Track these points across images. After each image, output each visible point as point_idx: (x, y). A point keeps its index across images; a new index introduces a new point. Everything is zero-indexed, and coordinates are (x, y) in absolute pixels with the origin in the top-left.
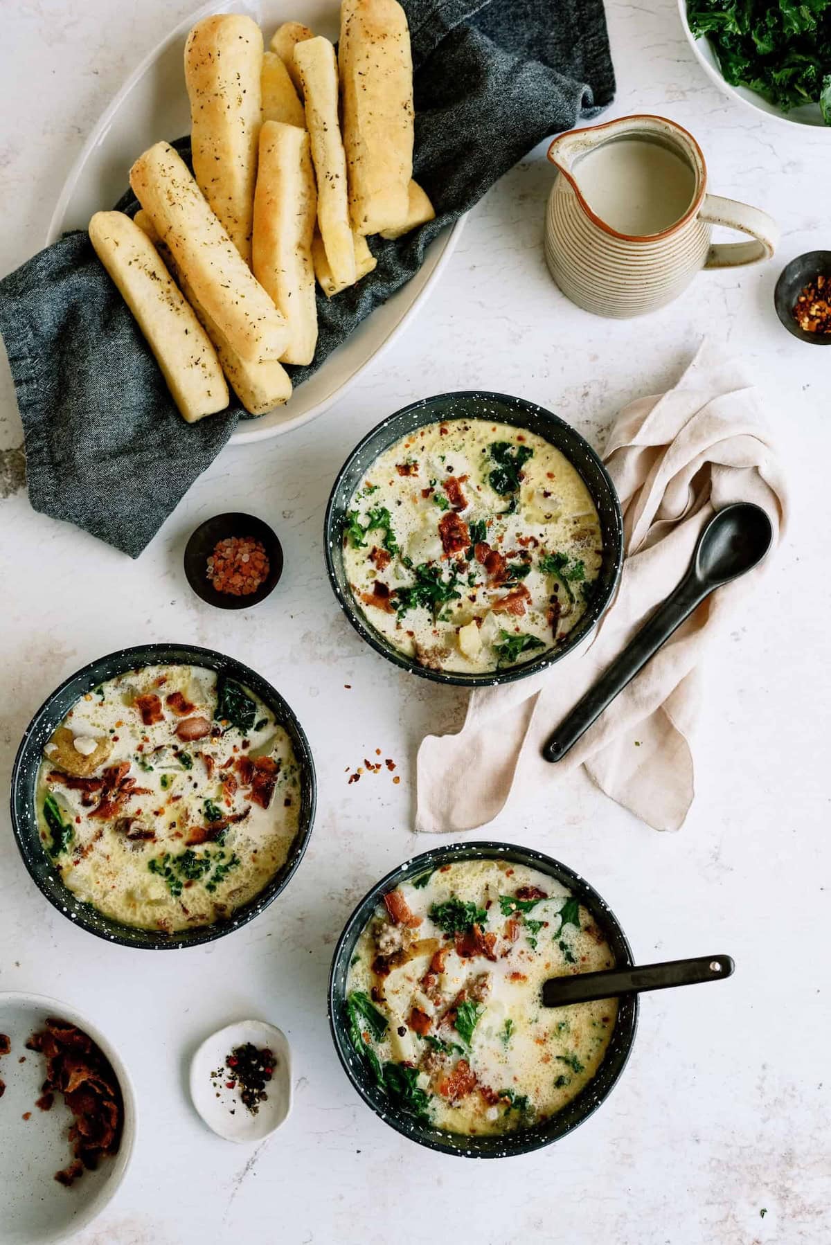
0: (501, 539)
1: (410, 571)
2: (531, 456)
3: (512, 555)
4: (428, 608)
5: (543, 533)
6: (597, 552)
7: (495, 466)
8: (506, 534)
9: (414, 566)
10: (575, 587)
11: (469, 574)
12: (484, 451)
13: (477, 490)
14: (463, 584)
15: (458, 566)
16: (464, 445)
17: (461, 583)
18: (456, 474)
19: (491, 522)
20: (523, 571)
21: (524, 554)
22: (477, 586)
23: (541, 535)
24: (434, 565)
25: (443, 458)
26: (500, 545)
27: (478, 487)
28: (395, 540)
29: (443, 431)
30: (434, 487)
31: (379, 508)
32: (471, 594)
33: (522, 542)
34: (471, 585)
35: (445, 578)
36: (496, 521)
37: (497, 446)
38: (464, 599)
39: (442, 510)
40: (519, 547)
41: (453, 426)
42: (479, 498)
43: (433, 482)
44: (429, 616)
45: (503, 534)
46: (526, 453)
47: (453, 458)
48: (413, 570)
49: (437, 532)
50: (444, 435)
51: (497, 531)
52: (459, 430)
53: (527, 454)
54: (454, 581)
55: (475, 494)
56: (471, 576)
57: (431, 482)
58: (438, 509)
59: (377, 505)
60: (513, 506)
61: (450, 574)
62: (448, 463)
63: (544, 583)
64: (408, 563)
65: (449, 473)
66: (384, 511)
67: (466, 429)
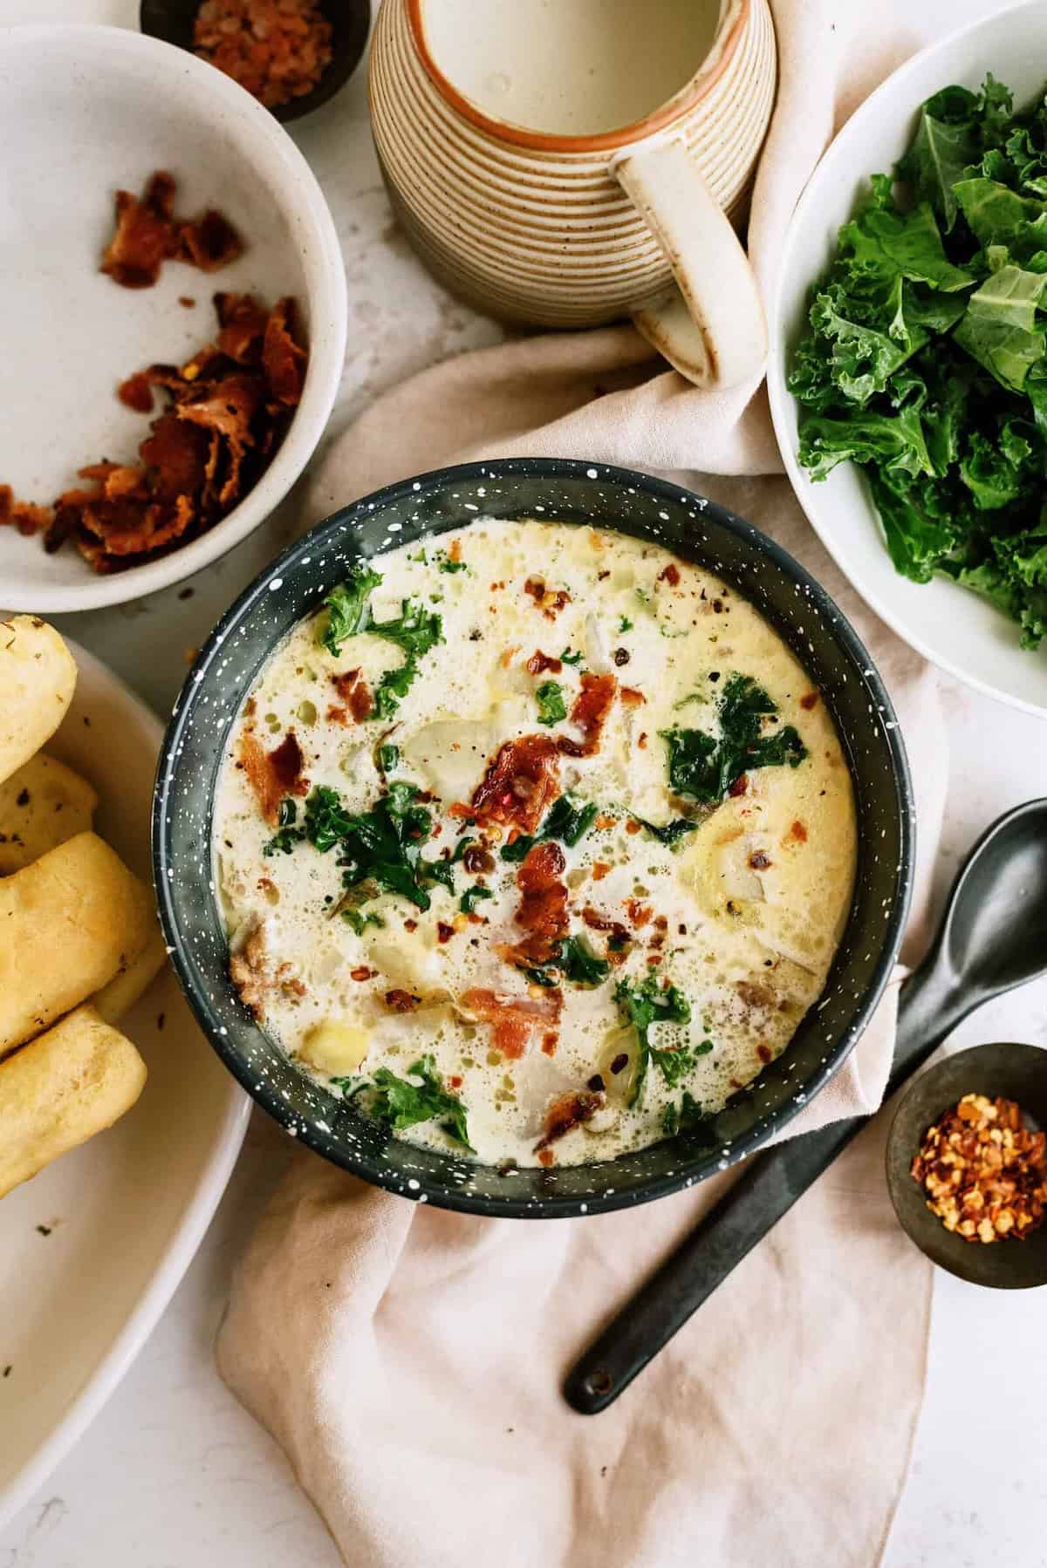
0: (601, 871)
1: (375, 777)
2: (795, 763)
3: (592, 919)
4: (346, 874)
5: (689, 930)
6: (763, 1052)
7: (708, 722)
8: (618, 869)
9: (391, 777)
10: (657, 1092)
11: (481, 882)
12: (714, 677)
13: (636, 737)
14: (453, 893)
15: (473, 850)
16: (686, 634)
17: (450, 884)
18: (624, 677)
19: (609, 823)
20: (585, 970)
21: (619, 940)
22: (474, 918)
23: (682, 930)
24: (431, 807)
25: (626, 626)
26: (589, 880)
27: (643, 736)
28: (402, 696)
29: (671, 576)
30: (565, 666)
31: (432, 609)
32: (449, 920)
33: (638, 916)
34: (466, 907)
35: (431, 851)
36: (620, 829)
37: (749, 690)
38: (429, 921)
39: (541, 720)
40: (620, 916)
41: (694, 580)
42: (628, 758)
43: (572, 655)
44: (337, 889)
45: (613, 863)
46: (790, 748)
47: (644, 640)
48: (383, 781)
49: (491, 753)
50: (666, 582)
51: (608, 850)
52: (703, 597)
53: (789, 753)
54: (439, 872)
55: (627, 745)
56: (480, 891)
57: (568, 650)
58: (533, 710)
59: (435, 600)
60: (678, 827)
61: (446, 852)
62: (627, 641)
63: (605, 1031)
64: (385, 757)
65: (613, 664)
66: (434, 624)
67: (718, 607)
